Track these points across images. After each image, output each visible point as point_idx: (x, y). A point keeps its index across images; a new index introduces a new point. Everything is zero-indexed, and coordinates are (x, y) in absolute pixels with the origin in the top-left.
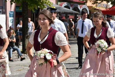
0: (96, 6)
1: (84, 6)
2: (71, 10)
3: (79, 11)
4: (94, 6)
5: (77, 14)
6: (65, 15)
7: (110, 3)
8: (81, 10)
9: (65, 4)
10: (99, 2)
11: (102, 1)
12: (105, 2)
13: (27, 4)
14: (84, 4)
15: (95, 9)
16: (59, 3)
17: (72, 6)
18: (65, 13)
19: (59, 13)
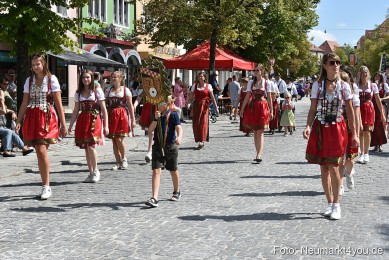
0: (155, 51)
1: (132, 52)
2: (107, 59)
3: (122, 61)
4: (151, 51)
5: (120, 66)
6: (95, 68)
7: (183, 46)
8: (126, 60)
9: (95, 47)
10: (161, 43)
11: (167, 43)
12: (172, 45)
13: (26, 46)
14: (132, 47)
15: (154, 58)
16: (84, 45)
17: (109, 51)
18: (95, 64)
19: (85, 64)
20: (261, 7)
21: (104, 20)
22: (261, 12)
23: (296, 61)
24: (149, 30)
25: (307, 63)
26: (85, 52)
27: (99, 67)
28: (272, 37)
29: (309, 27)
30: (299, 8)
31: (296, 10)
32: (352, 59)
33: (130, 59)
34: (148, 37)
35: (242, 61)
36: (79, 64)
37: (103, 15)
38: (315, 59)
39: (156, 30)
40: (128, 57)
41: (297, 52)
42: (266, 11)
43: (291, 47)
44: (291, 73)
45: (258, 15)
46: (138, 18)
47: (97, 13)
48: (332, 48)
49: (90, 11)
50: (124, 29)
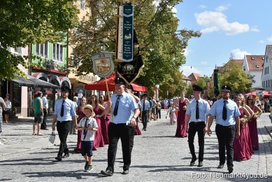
0: (80, 78)
1: (65, 79)
2: (48, 83)
3: (58, 84)
4: (78, 78)
5: (57, 88)
6: (40, 89)
8: (61, 83)
9: (40, 75)
10: (84, 73)
11: (88, 73)
12: (91, 74)
14: (65, 75)
15: (79, 82)
16: (33, 74)
17: (49, 77)
18: (39, 86)
19: (32, 86)
20: (149, 51)
21: (46, 57)
22: (149, 54)
23: (173, 86)
24: (76, 64)
25: (180, 87)
26: (33, 78)
27: (42, 88)
28: (156, 70)
29: (180, 64)
30: (173, 52)
31: (171, 54)
32: (209, 85)
33: (63, 83)
34: (75, 69)
35: (137, 86)
36: (29, 86)
37: (46, 54)
38: (185, 84)
39: (80, 64)
40: (62, 81)
41: (172, 80)
42: (152, 54)
43: (168, 77)
44: (170, 94)
45: (147, 56)
46: (69, 57)
47: (42, 52)
48: (196, 78)
49: (38, 51)
50: (60, 63)
